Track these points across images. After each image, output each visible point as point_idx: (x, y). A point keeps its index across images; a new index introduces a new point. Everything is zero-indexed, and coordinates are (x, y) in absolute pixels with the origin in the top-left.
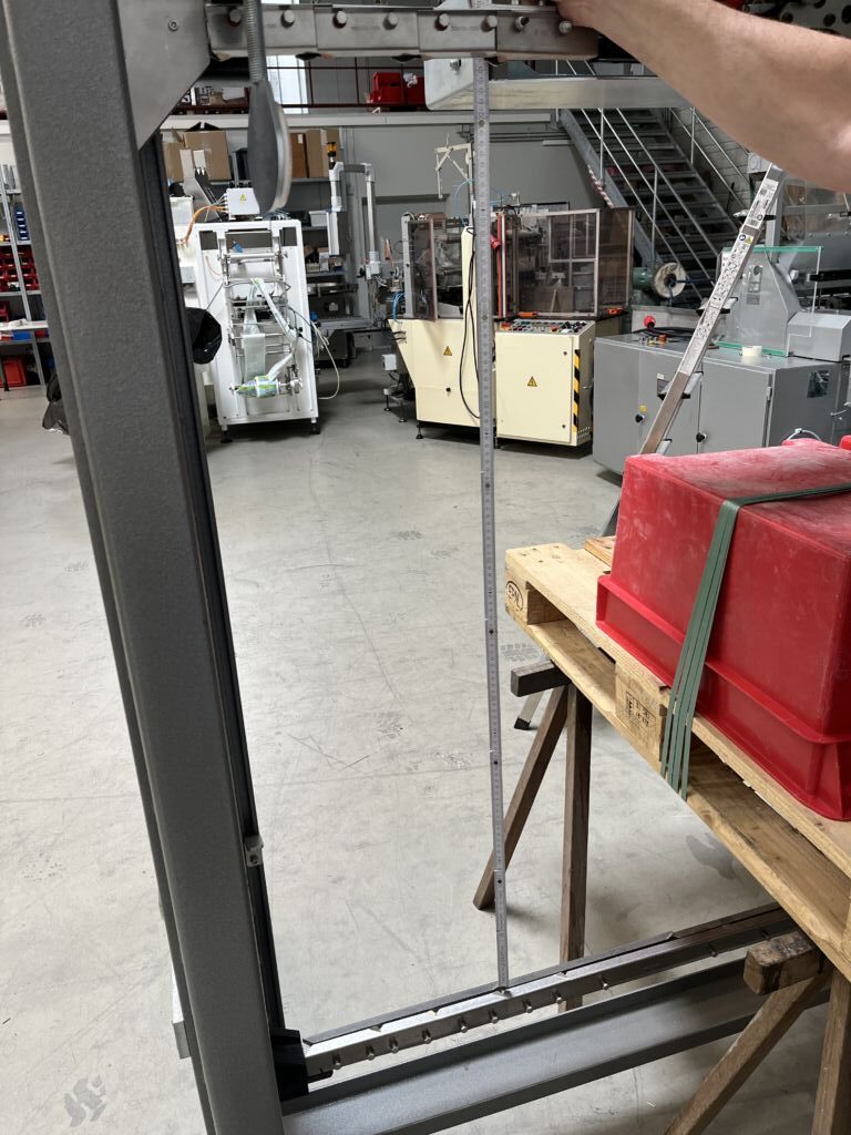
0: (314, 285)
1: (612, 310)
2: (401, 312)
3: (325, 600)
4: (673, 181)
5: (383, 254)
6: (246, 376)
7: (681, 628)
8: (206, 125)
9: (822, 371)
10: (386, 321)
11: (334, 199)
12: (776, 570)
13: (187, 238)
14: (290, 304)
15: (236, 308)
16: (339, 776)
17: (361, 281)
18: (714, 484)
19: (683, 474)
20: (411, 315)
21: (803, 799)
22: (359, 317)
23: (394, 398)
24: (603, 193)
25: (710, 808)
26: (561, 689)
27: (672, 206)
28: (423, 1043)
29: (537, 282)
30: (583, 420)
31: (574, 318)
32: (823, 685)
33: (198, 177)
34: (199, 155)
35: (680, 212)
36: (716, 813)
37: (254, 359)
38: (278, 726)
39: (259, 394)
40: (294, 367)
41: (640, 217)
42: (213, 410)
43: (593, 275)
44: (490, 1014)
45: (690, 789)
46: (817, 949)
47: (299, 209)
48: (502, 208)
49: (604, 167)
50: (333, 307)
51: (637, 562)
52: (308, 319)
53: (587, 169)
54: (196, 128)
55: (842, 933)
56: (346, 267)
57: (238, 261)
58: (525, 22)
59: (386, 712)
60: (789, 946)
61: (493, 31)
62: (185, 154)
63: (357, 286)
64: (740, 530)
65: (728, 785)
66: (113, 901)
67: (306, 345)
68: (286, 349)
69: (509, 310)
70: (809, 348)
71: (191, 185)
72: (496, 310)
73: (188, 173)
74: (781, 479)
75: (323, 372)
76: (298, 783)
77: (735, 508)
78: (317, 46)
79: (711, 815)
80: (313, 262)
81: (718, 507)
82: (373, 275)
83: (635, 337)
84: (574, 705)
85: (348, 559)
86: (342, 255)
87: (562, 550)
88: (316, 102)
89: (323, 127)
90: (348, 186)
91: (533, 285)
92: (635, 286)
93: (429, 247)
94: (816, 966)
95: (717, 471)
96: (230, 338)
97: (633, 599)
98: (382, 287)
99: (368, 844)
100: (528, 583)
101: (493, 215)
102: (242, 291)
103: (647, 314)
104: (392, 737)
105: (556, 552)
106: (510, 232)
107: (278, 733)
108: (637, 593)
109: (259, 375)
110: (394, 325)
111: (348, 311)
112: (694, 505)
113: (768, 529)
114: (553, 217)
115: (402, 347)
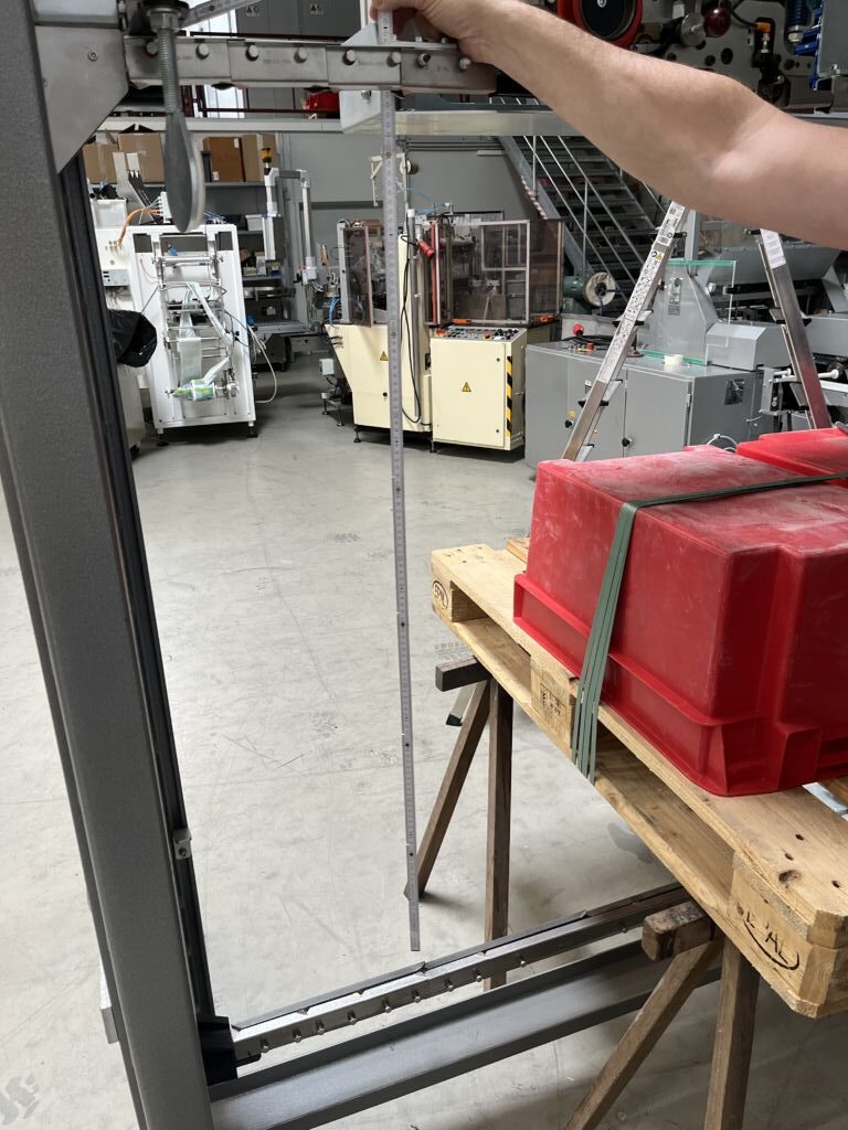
0: (251, 289)
1: (544, 318)
2: (337, 317)
3: (261, 602)
4: (602, 193)
5: (319, 259)
6: (182, 379)
7: (587, 622)
8: (140, 127)
9: (738, 380)
10: (323, 326)
11: (270, 205)
12: (669, 567)
13: (121, 240)
14: (226, 308)
15: (172, 311)
16: (274, 775)
17: (298, 285)
18: (615, 488)
19: (588, 479)
20: (348, 321)
21: (693, 778)
22: (296, 321)
23: (332, 402)
24: (536, 204)
25: (615, 791)
26: (484, 683)
27: (602, 217)
28: (349, 1024)
29: (471, 290)
30: (516, 425)
31: (507, 326)
32: (709, 673)
33: (132, 180)
34: (133, 158)
35: (610, 223)
36: (621, 795)
37: (190, 362)
38: (214, 728)
39: (195, 398)
40: (230, 370)
41: (571, 227)
42: (148, 414)
43: (525, 282)
44: (414, 994)
45: (598, 773)
46: (707, 916)
47: (237, 213)
48: (435, 217)
49: (537, 178)
50: (271, 311)
51: (549, 561)
52: (245, 324)
53: (520, 180)
54: (131, 130)
55: (728, 899)
56: (283, 270)
57: (173, 265)
58: (427, 59)
59: (321, 712)
60: (682, 915)
61: (398, 67)
62: (118, 157)
63: (294, 291)
64: (637, 530)
65: (632, 769)
66: (45, 904)
67: (243, 348)
68: (223, 353)
69: (443, 316)
70: (726, 357)
71: (125, 187)
72: (430, 315)
73: (122, 175)
74: (678, 483)
75: (260, 375)
76: (232, 783)
77: (633, 509)
78: (230, 77)
79: (616, 797)
80: (250, 266)
81: (618, 510)
82: (310, 281)
83: (564, 344)
84: (496, 698)
85: (284, 562)
86: (279, 259)
87: (485, 551)
88: (251, 107)
89: (259, 132)
90: (285, 191)
91: (467, 293)
92: (566, 294)
93: (365, 253)
94: (707, 934)
95: (621, 476)
96: (165, 342)
97: (544, 595)
98: (318, 292)
99: (302, 840)
100: (452, 582)
101: (427, 223)
102: (178, 294)
103: (577, 322)
104: (327, 735)
105: (480, 553)
106: (444, 240)
107: (213, 735)
108: (549, 591)
109: (196, 378)
110: (331, 330)
111: (286, 316)
112: (598, 507)
113: (661, 529)
114: (485, 226)
115: (339, 351)
